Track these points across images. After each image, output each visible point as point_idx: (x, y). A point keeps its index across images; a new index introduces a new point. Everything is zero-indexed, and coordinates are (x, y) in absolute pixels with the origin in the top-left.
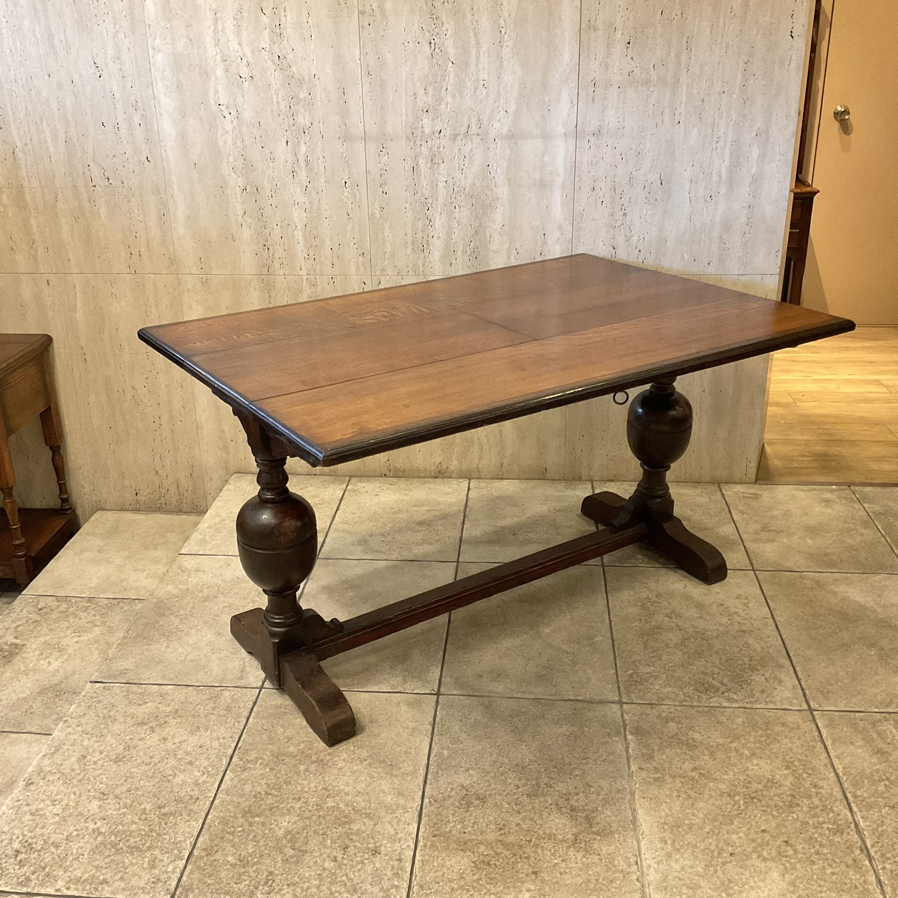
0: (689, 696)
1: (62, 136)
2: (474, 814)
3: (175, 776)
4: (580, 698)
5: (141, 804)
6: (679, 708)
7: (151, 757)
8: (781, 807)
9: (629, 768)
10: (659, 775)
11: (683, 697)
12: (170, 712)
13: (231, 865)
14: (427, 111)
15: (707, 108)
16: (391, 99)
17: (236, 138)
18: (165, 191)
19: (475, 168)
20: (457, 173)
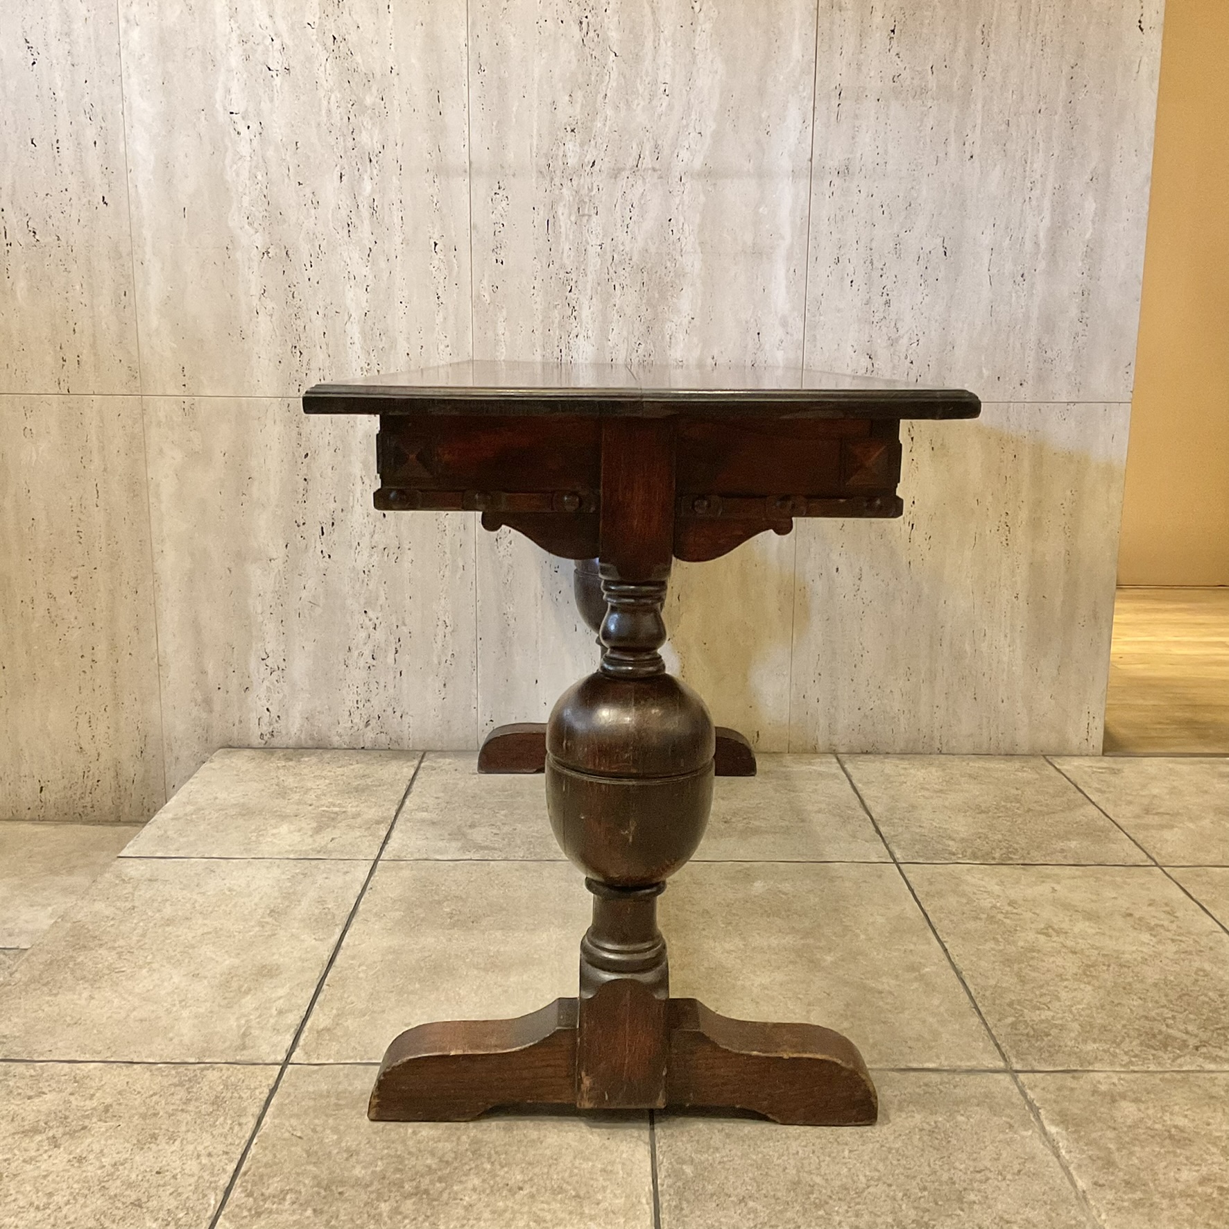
0: (1136, 1056)
4: (931, 1065)
6: (1128, 1077)
9: (1074, 1184)
11: (1126, 1059)
12: (94, 1109)
14: (573, 131)
15: (1014, 134)
16: (514, 109)
17: (256, 167)
18: (131, 253)
19: (649, 224)
20: (619, 232)
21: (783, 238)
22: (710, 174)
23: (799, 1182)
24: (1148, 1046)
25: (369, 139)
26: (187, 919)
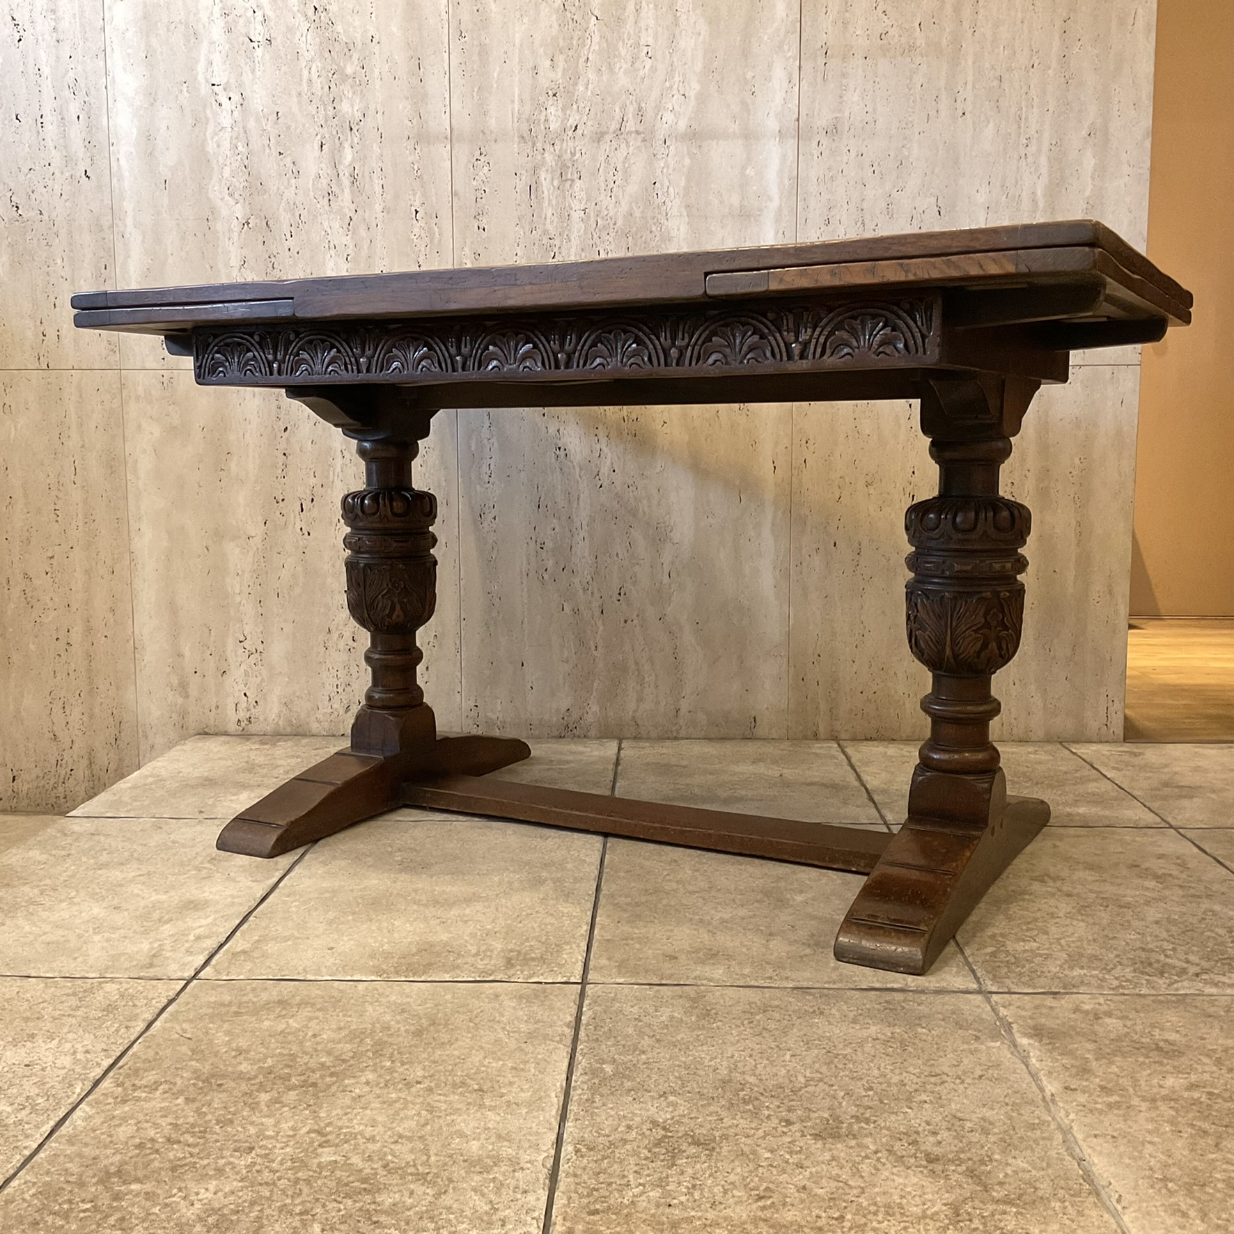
0: (1127, 981)
2: (690, 1171)
6: (1116, 998)
9: (1042, 1089)
11: (1115, 983)
14: (554, 95)
15: (1007, 90)
16: (495, 75)
17: (237, 138)
18: (112, 227)
19: (633, 188)
20: (602, 197)
21: (770, 199)
22: (696, 136)
23: (730, 1081)
24: (1142, 973)
25: (350, 108)
26: (122, 864)
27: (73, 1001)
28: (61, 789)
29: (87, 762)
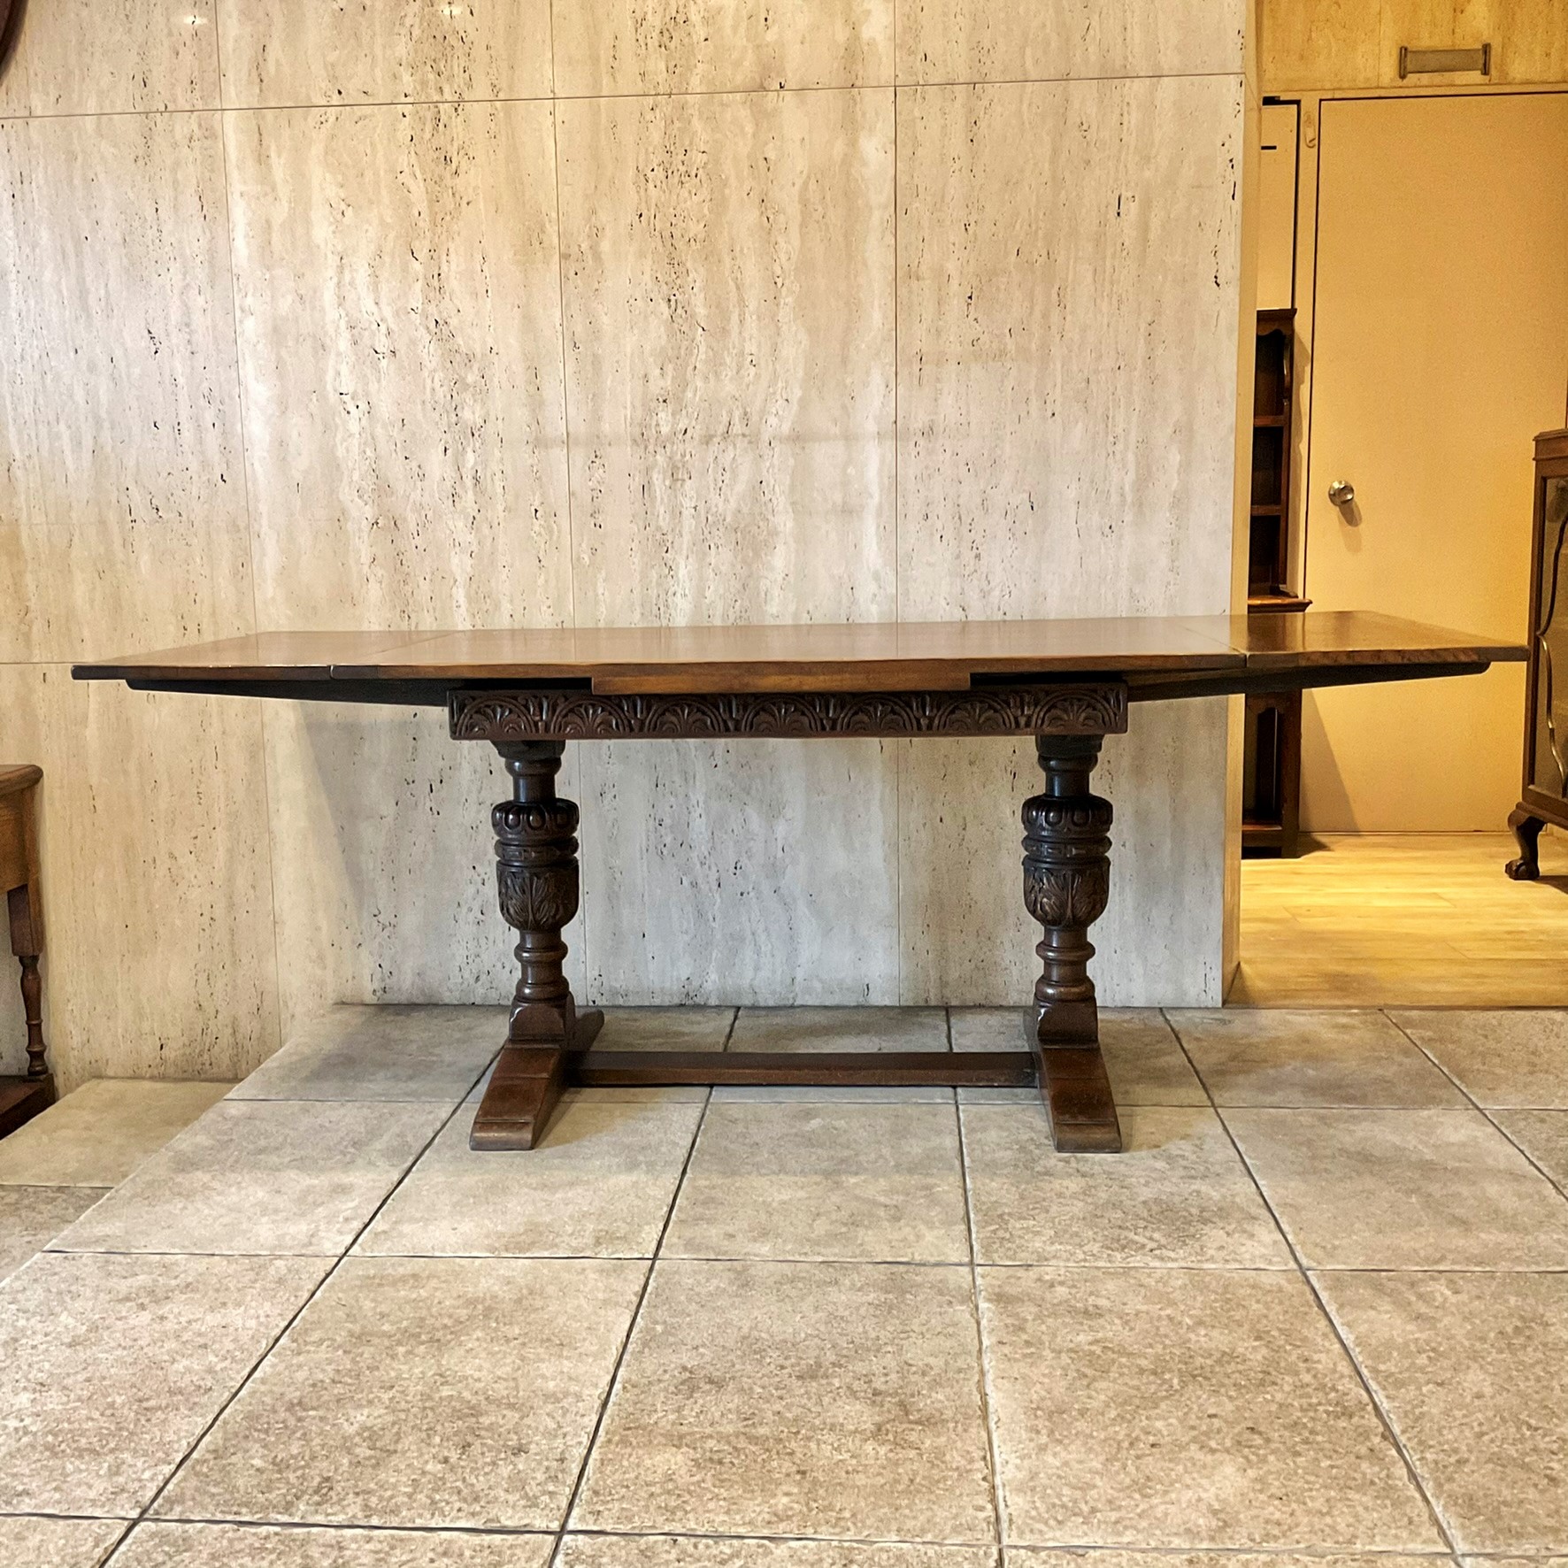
0: (1093, 1255)
1: (88, 443)
2: (701, 1401)
3: (173, 1362)
4: (904, 1260)
5: (106, 1397)
6: (1076, 1270)
7: (135, 1340)
8: (1245, 1386)
9: (981, 1343)
10: (1033, 1350)
11: (1081, 1256)
12: (177, 1285)
13: (258, 1470)
14: (664, 401)
15: (1095, 391)
16: (608, 383)
17: (365, 444)
18: (248, 527)
19: (741, 487)
20: (712, 495)
21: (872, 497)
22: (798, 439)
23: (749, 1337)
24: (1108, 1248)
26: (277, 1149)
27: (252, 1275)
28: (206, 1056)
29: (230, 1031)
